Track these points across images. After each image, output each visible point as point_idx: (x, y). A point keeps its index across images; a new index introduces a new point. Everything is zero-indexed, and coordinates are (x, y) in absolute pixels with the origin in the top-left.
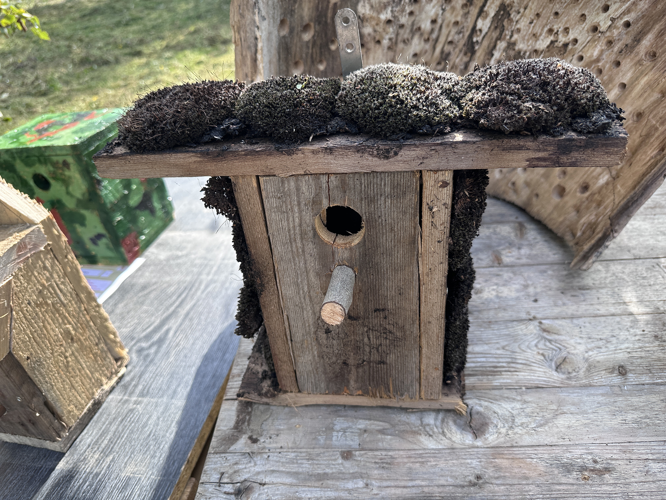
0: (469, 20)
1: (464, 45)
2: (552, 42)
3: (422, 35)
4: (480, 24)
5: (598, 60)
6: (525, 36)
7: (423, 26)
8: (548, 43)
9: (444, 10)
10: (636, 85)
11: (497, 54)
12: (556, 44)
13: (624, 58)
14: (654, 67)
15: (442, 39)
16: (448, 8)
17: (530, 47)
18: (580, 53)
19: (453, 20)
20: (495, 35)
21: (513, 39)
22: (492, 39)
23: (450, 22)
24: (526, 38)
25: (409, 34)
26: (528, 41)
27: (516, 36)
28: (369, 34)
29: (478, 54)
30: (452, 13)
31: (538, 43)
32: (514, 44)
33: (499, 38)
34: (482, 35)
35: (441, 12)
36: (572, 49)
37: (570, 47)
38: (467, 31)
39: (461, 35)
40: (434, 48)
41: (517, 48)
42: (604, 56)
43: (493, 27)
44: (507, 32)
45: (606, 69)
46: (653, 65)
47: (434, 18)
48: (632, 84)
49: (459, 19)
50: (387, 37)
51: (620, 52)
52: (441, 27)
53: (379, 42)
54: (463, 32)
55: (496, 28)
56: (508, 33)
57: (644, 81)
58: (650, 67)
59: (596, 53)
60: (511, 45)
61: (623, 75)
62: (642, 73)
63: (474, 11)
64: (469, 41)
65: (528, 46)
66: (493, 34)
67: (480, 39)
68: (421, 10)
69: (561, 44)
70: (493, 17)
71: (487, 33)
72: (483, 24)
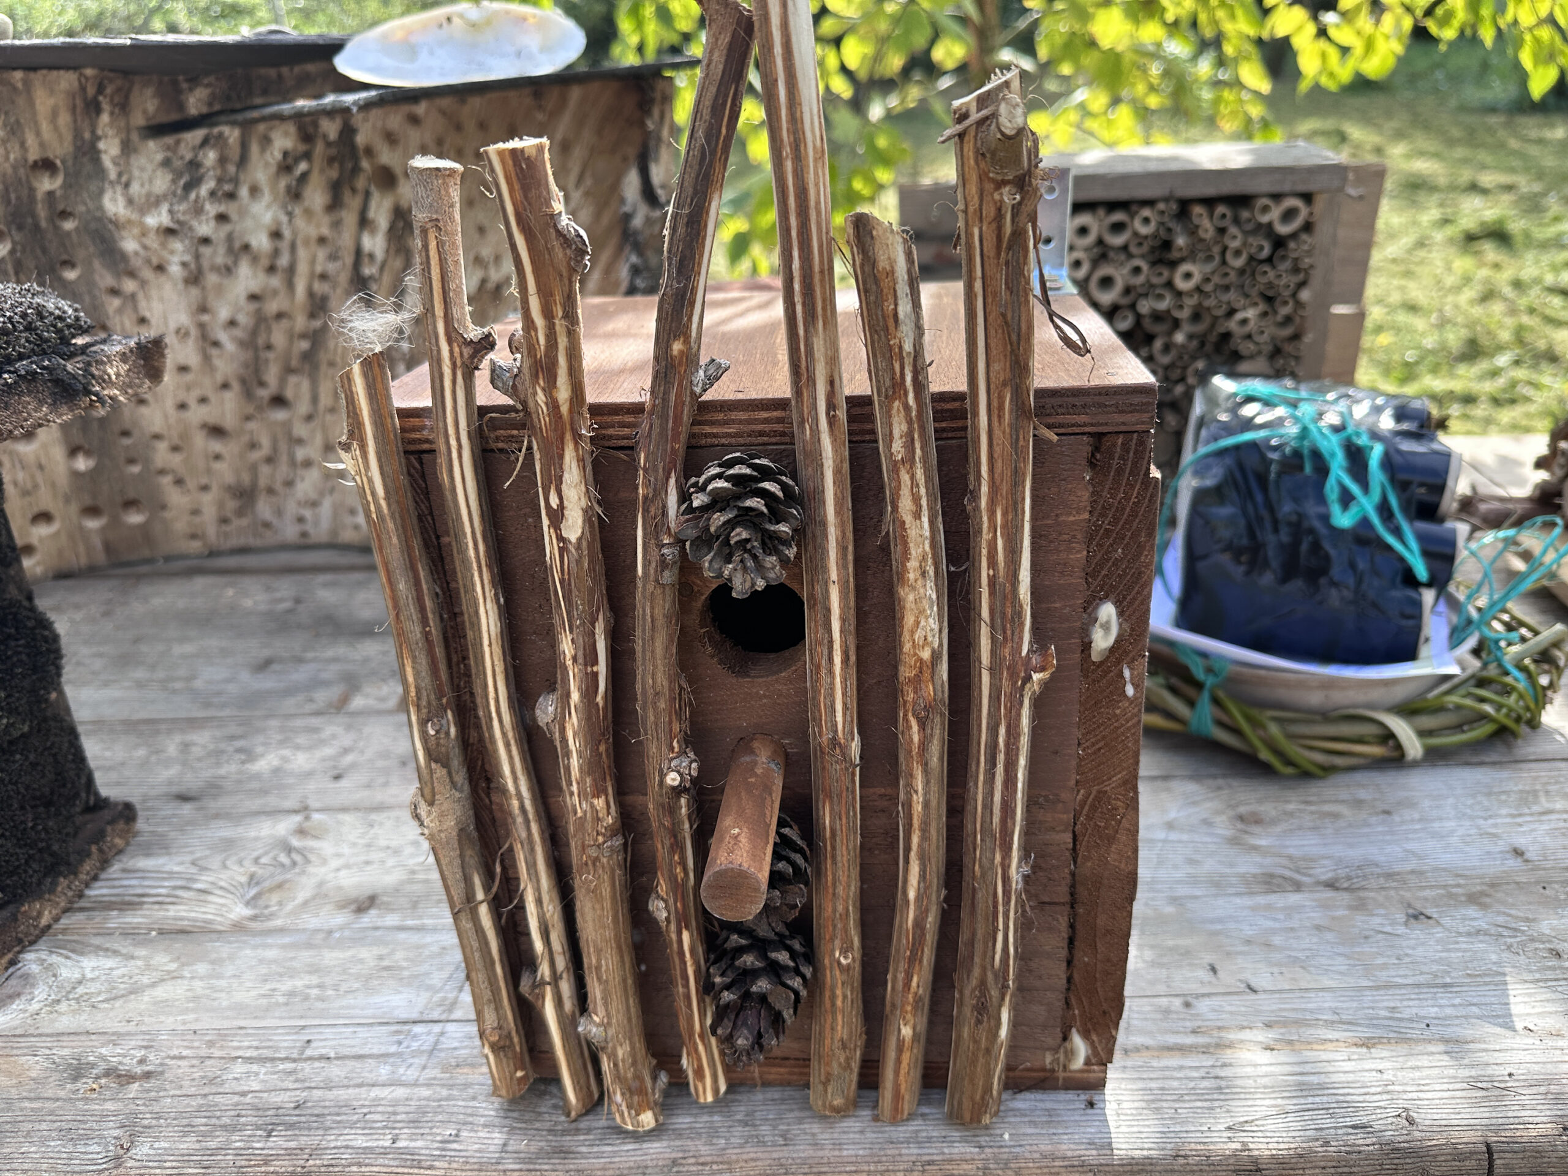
0: (345, 235)
1: (349, 279)
3: (255, 259)
4: (367, 243)
7: (254, 243)
9: (290, 215)
15: (302, 268)
16: (298, 211)
19: (314, 235)
23: (308, 237)
25: (226, 256)
28: (136, 254)
30: (309, 221)
34: (378, 264)
35: (284, 219)
39: (338, 263)
40: (290, 285)
47: (273, 228)
49: (325, 231)
50: (176, 259)
52: (293, 246)
53: (160, 268)
54: (341, 258)
63: (350, 218)
64: (355, 274)
67: (375, 271)
68: (243, 213)
71: (384, 260)
72: (373, 244)
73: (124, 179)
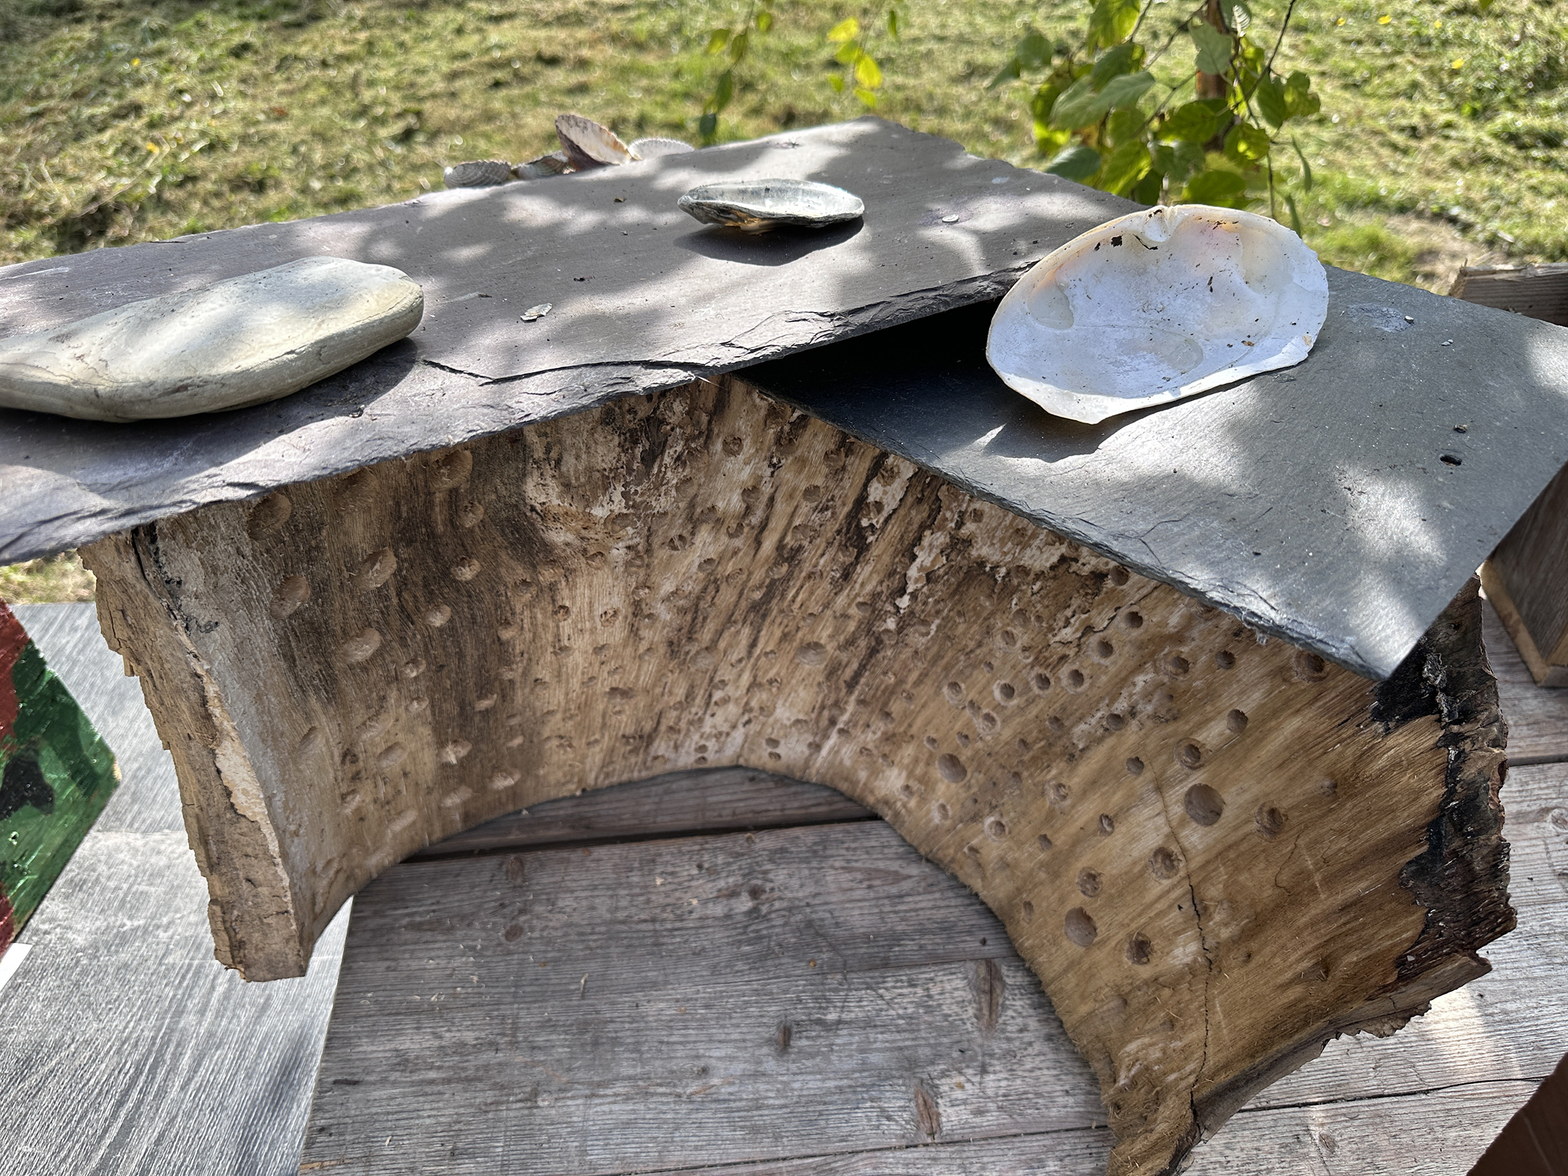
0: (847, 483)
1: (839, 532)
2: (1063, 559)
3: (719, 522)
4: (876, 491)
5: (1178, 638)
6: (995, 529)
7: (721, 505)
8: (1055, 559)
9: (775, 466)
10: (1270, 730)
11: (924, 558)
12: (1074, 567)
13: (1245, 651)
14: (1316, 699)
15: (778, 523)
16: (787, 462)
17: (1008, 558)
18: (1135, 609)
19: (803, 486)
20: (919, 515)
21: (964, 531)
22: (910, 523)
23: (795, 489)
24: (999, 534)
25: (683, 526)
26: (1003, 542)
27: (969, 527)
28: (567, 545)
29: (875, 552)
30: (800, 472)
31: (1028, 552)
32: (968, 542)
33: (929, 524)
34: (885, 514)
35: (767, 471)
36: (1113, 590)
37: (1109, 583)
38: (844, 504)
39: (829, 513)
40: (758, 543)
41: (974, 553)
42: (1195, 633)
43: (910, 500)
44: (948, 515)
45: (1199, 665)
46: (1314, 692)
47: (749, 485)
48: (1264, 722)
49: (819, 481)
50: (621, 545)
51: (1236, 635)
52: (772, 499)
54: (834, 507)
55: (919, 501)
56: (950, 516)
57: (1292, 726)
58: (1309, 696)
59: (1174, 620)
60: (959, 544)
61: (1242, 692)
62: (1287, 703)
63: (859, 466)
64: (850, 524)
65: (1005, 554)
66: (913, 513)
67: (878, 521)
68: (712, 472)
69: (1086, 571)
70: (910, 479)
71: (895, 511)
72: (885, 493)
73: (554, 455)
